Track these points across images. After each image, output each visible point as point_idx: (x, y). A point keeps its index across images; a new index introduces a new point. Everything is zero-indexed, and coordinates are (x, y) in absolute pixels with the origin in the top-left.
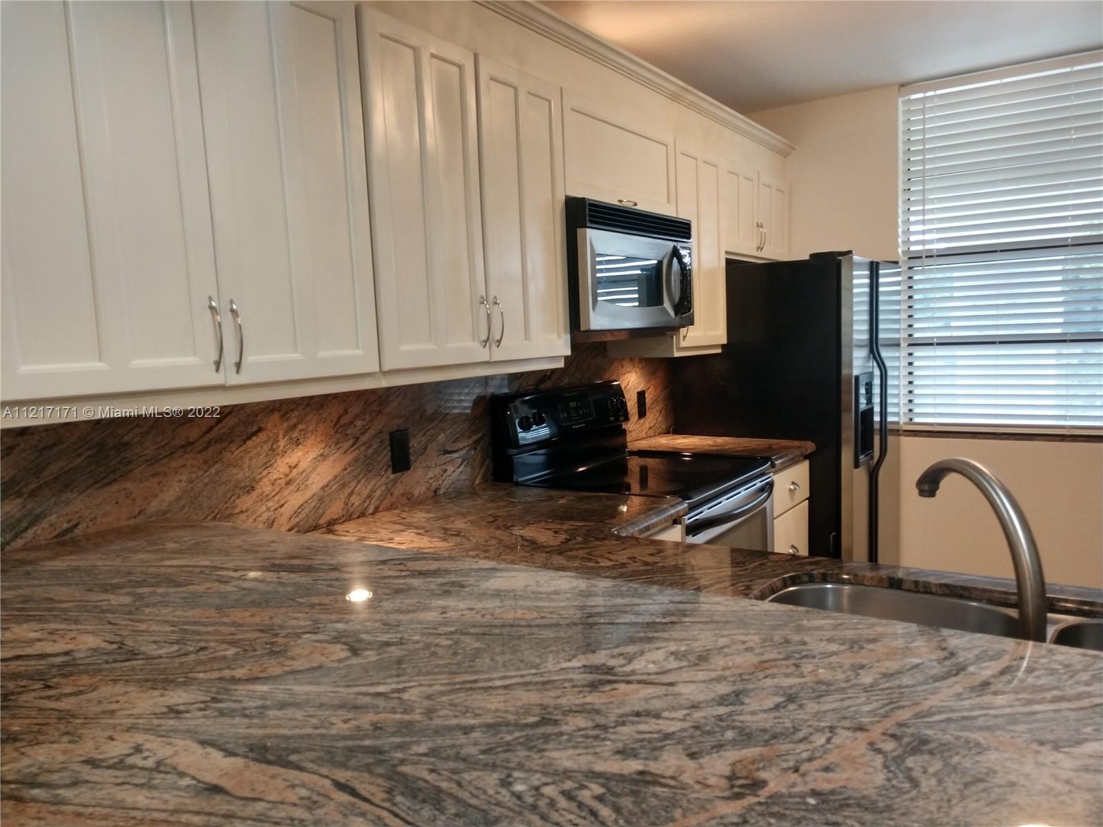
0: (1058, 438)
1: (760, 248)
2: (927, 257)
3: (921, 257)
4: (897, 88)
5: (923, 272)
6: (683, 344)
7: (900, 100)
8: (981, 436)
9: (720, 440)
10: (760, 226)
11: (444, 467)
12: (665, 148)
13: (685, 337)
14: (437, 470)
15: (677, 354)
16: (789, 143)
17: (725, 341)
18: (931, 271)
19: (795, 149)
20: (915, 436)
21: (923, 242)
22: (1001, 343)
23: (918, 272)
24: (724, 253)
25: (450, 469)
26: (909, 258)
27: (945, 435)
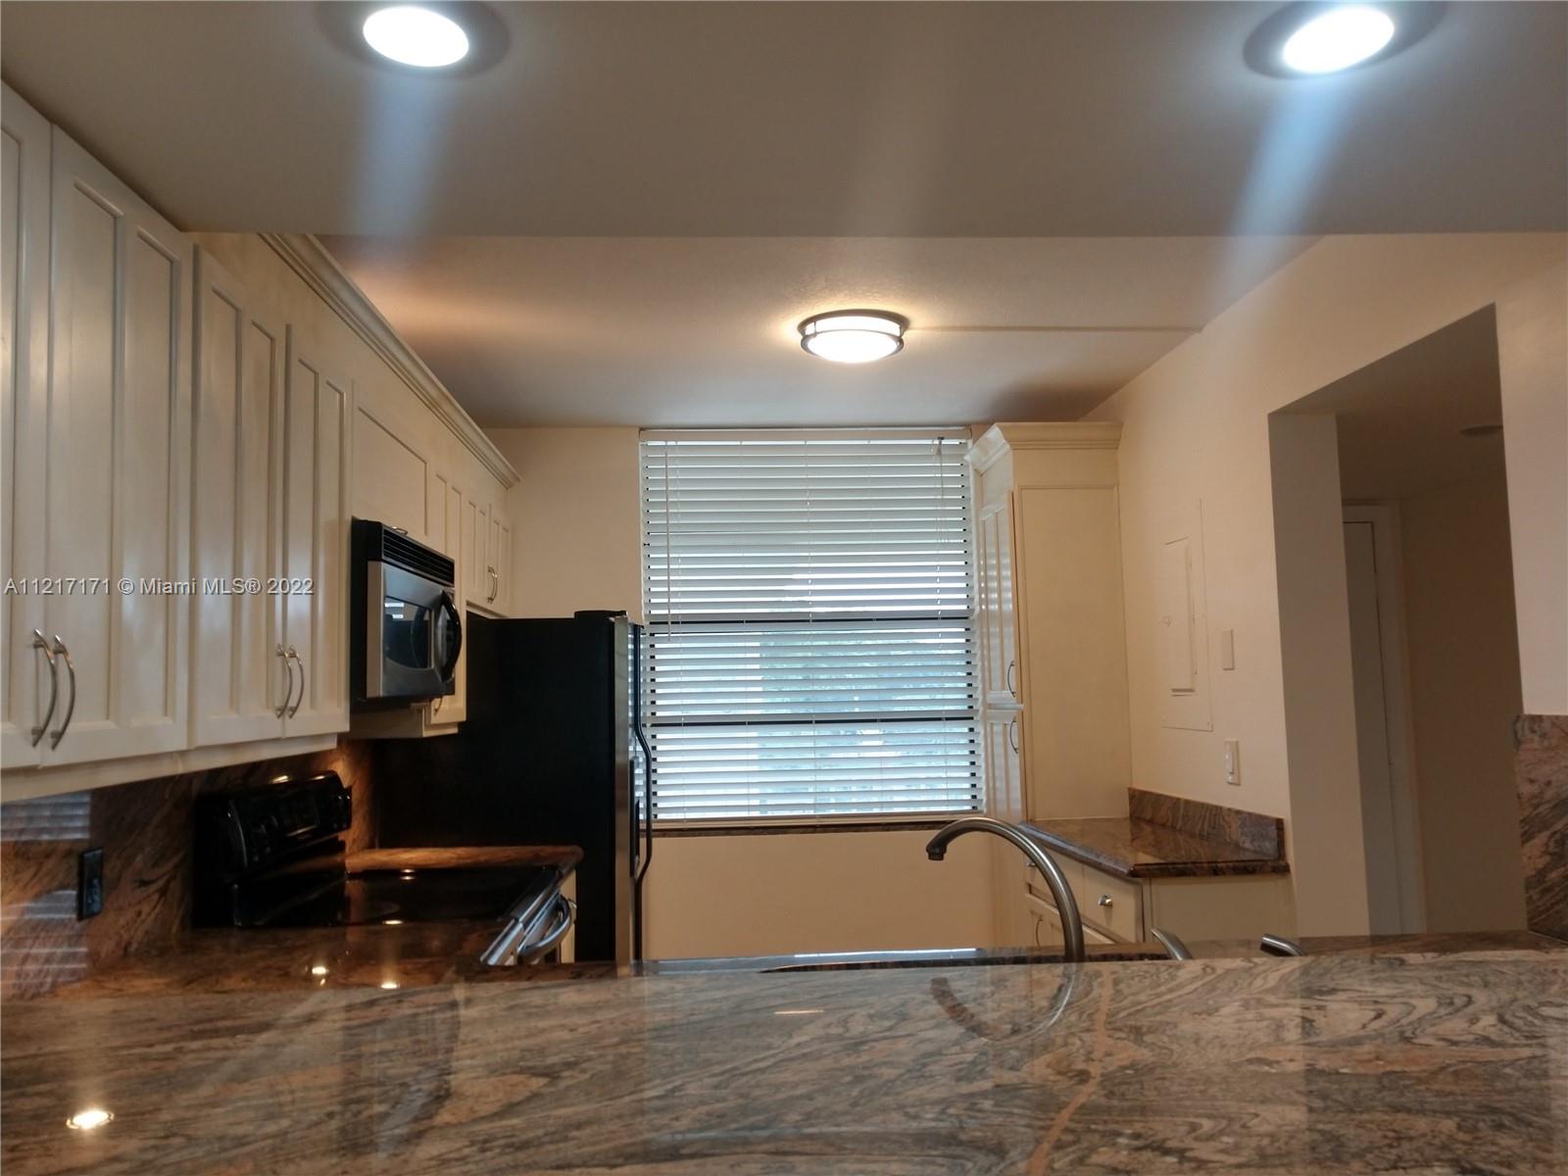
0: (810, 830)
1: (491, 599)
2: (672, 623)
3: (667, 623)
4: (637, 430)
5: (669, 640)
6: (435, 720)
7: (640, 443)
8: (734, 832)
9: (461, 851)
10: (491, 570)
11: (137, 908)
12: (423, 464)
13: (436, 710)
14: (130, 914)
15: (426, 734)
16: (515, 471)
17: (463, 718)
18: (676, 640)
19: (518, 480)
20: (664, 836)
21: (668, 605)
22: (750, 723)
23: (661, 640)
24: (464, 604)
25: (146, 909)
26: (651, 623)
27: (697, 832)
